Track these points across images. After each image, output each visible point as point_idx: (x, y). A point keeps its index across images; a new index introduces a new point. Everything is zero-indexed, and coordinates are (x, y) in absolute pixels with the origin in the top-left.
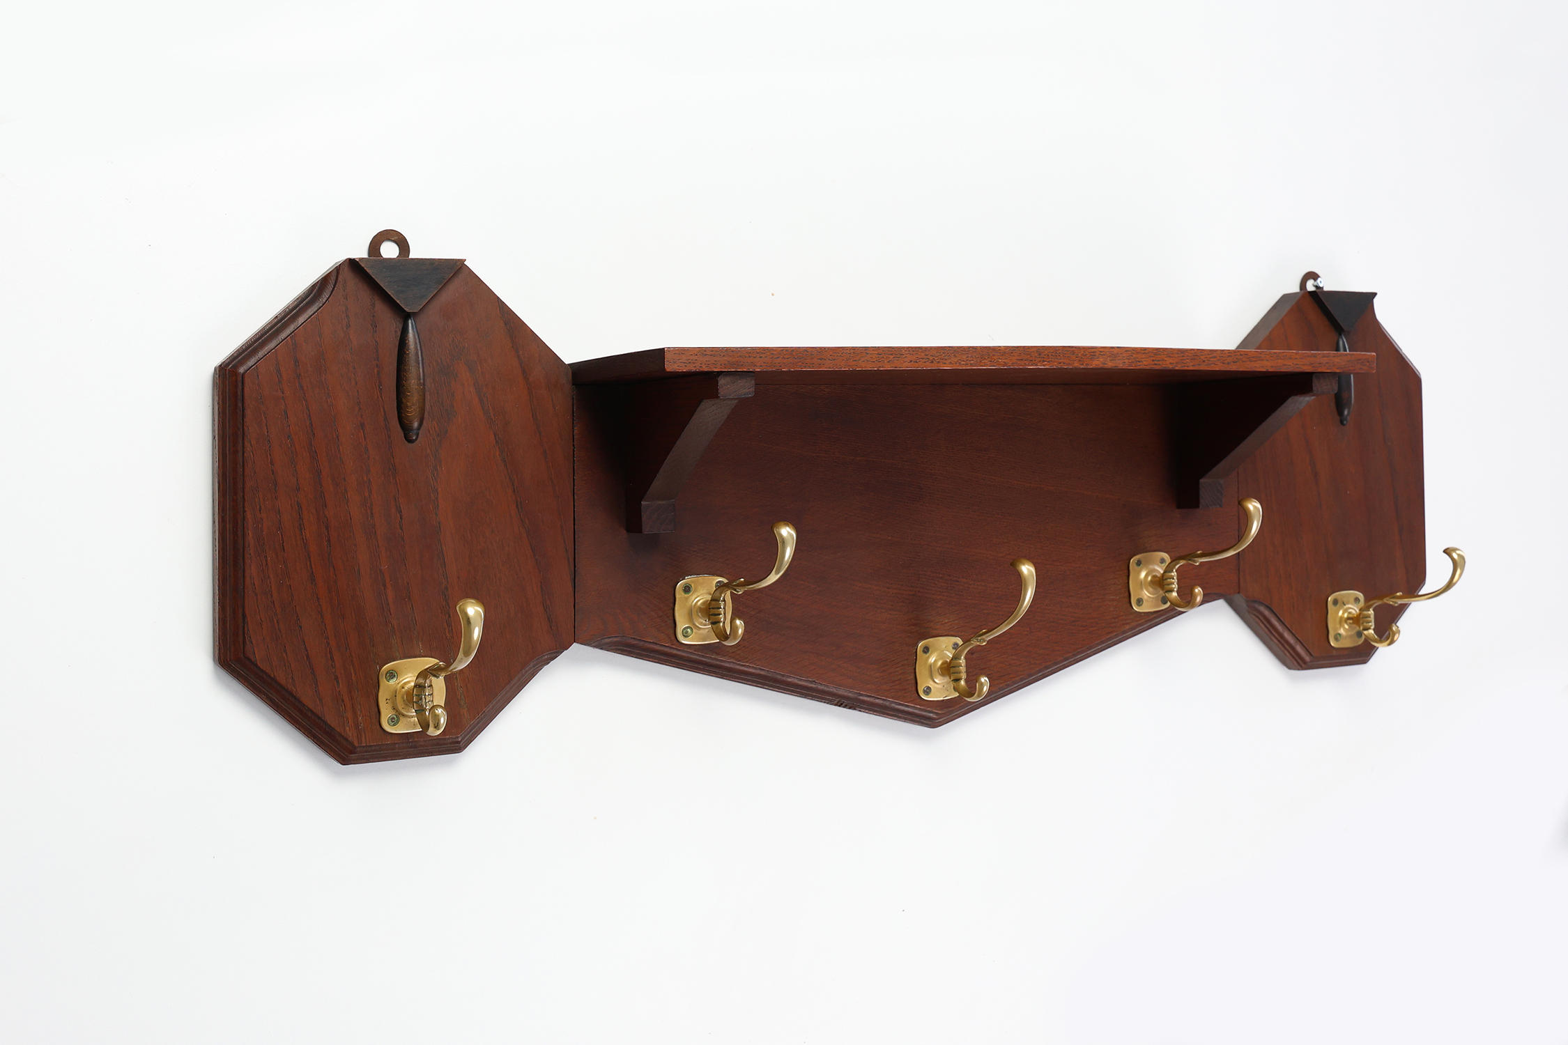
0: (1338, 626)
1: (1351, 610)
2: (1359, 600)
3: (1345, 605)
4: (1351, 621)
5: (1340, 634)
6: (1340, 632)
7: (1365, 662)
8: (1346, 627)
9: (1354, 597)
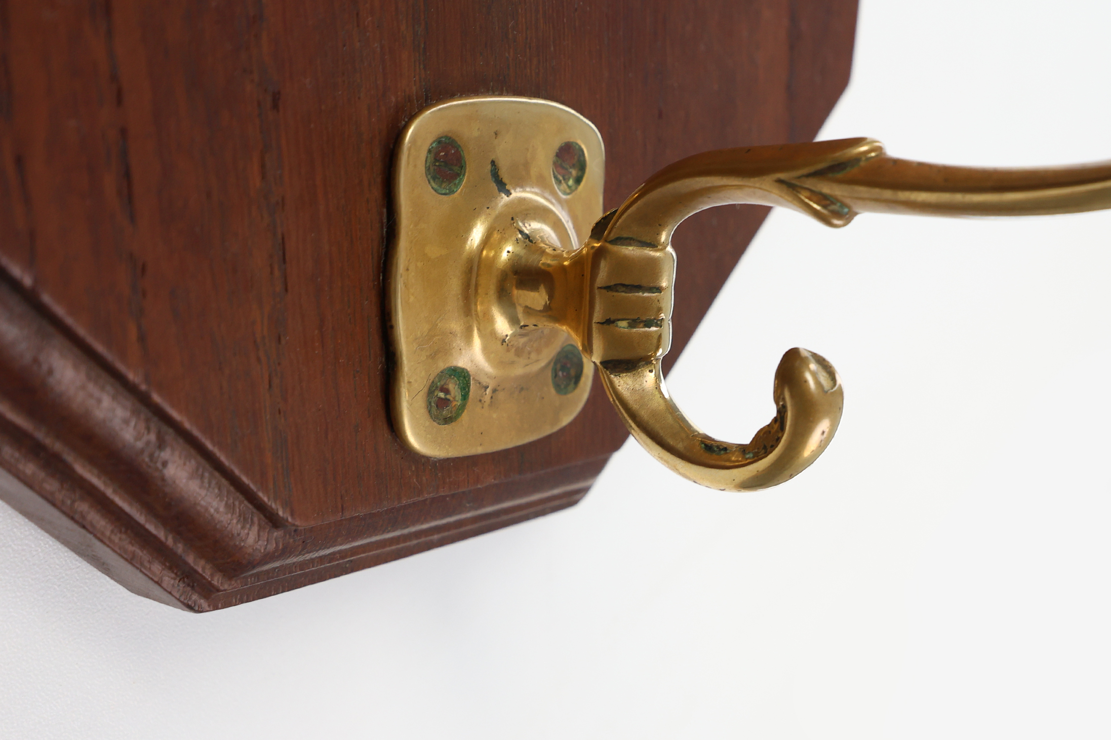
0: (456, 326)
1: (533, 226)
2: (582, 167)
3: (503, 187)
4: (538, 298)
5: (462, 376)
6: (461, 362)
7: (570, 500)
8: (502, 326)
9: (556, 143)
